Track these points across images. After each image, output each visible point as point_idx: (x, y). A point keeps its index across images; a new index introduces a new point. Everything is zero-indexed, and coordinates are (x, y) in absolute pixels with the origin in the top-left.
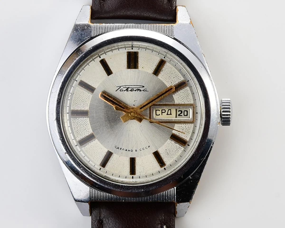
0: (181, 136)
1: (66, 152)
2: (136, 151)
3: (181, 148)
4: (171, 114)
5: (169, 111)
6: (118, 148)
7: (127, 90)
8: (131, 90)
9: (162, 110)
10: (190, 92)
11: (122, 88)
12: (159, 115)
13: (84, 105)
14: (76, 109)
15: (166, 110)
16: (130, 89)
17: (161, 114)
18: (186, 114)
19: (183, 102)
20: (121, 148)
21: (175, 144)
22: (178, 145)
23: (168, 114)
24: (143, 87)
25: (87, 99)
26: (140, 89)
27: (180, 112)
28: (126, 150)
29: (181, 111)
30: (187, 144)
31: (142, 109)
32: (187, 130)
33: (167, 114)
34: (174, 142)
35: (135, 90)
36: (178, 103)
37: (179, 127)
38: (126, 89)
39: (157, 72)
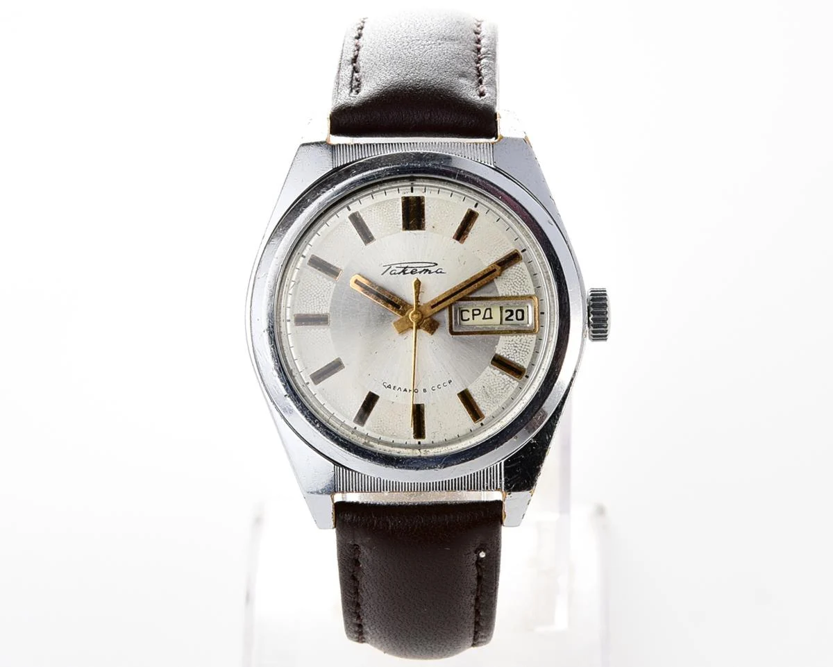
0: (513, 360)
1: (286, 394)
2: (425, 390)
3: (513, 382)
4: (491, 318)
5: (488, 311)
6: (389, 387)
7: (404, 272)
8: (412, 272)
9: (473, 310)
10: (527, 272)
11: (393, 268)
12: (468, 319)
13: (320, 303)
14: (304, 313)
15: (481, 309)
16: (409, 270)
17: (471, 318)
18: (520, 317)
19: (514, 292)
20: (394, 387)
21: (501, 375)
22: (506, 377)
23: (486, 317)
24: (436, 264)
25: (325, 291)
26: (429, 269)
27: (509, 313)
28: (405, 390)
29: (512, 311)
30: (525, 375)
31: (436, 309)
32: (523, 347)
33: (484, 318)
34: (498, 372)
35: (420, 272)
36: (504, 295)
37: (508, 342)
38: (402, 269)
39: (461, 234)
